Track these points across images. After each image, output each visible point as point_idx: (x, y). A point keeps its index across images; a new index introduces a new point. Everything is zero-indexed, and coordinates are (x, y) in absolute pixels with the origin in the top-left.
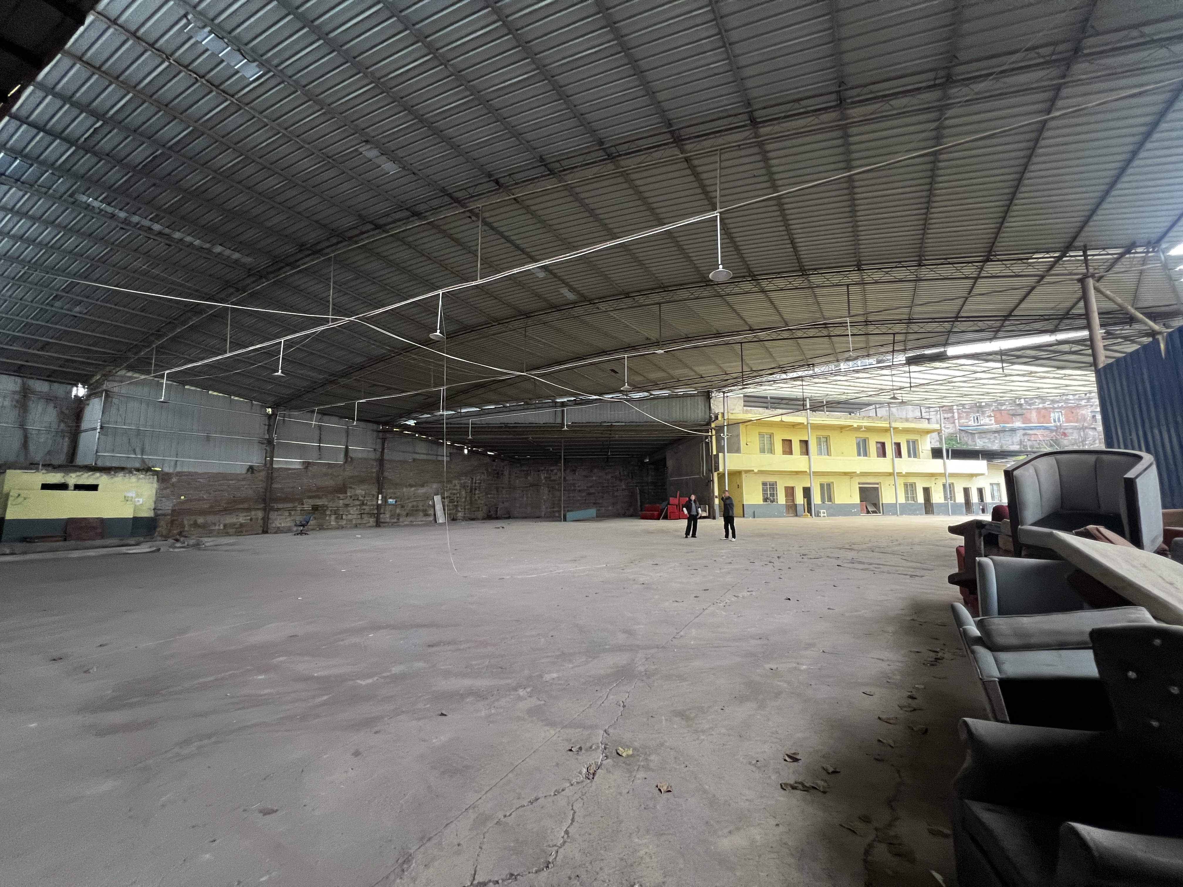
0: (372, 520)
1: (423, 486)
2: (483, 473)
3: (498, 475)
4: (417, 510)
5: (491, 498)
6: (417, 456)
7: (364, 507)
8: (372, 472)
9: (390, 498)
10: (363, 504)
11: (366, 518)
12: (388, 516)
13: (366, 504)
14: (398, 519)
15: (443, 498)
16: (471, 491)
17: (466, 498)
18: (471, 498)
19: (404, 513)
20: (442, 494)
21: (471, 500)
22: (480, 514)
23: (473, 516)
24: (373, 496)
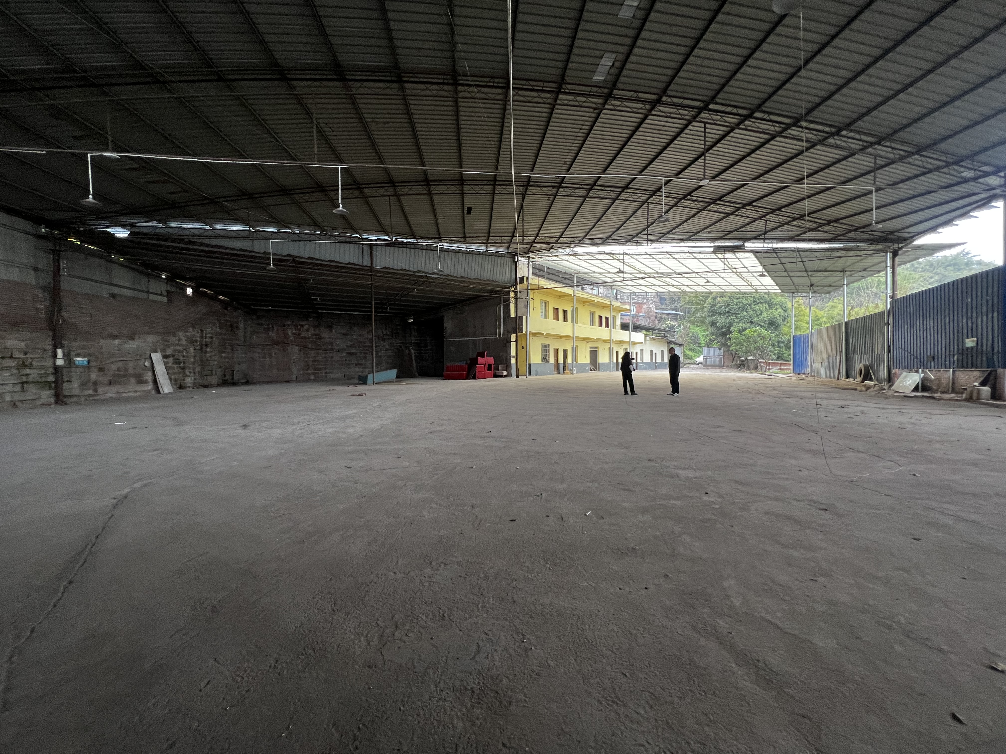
0: (47, 395)
1: (132, 338)
2: (214, 324)
3: (233, 328)
4: (125, 376)
5: (225, 358)
6: (117, 291)
7: (28, 371)
8: (37, 310)
9: (78, 355)
10: (24, 366)
11: (32, 390)
12: (76, 385)
13: (31, 366)
14: (95, 390)
15: (165, 357)
16: (201, 348)
17: (195, 357)
18: (201, 357)
19: (106, 380)
20: (163, 351)
21: (201, 360)
22: (214, 380)
23: (207, 383)
24: (44, 350)
